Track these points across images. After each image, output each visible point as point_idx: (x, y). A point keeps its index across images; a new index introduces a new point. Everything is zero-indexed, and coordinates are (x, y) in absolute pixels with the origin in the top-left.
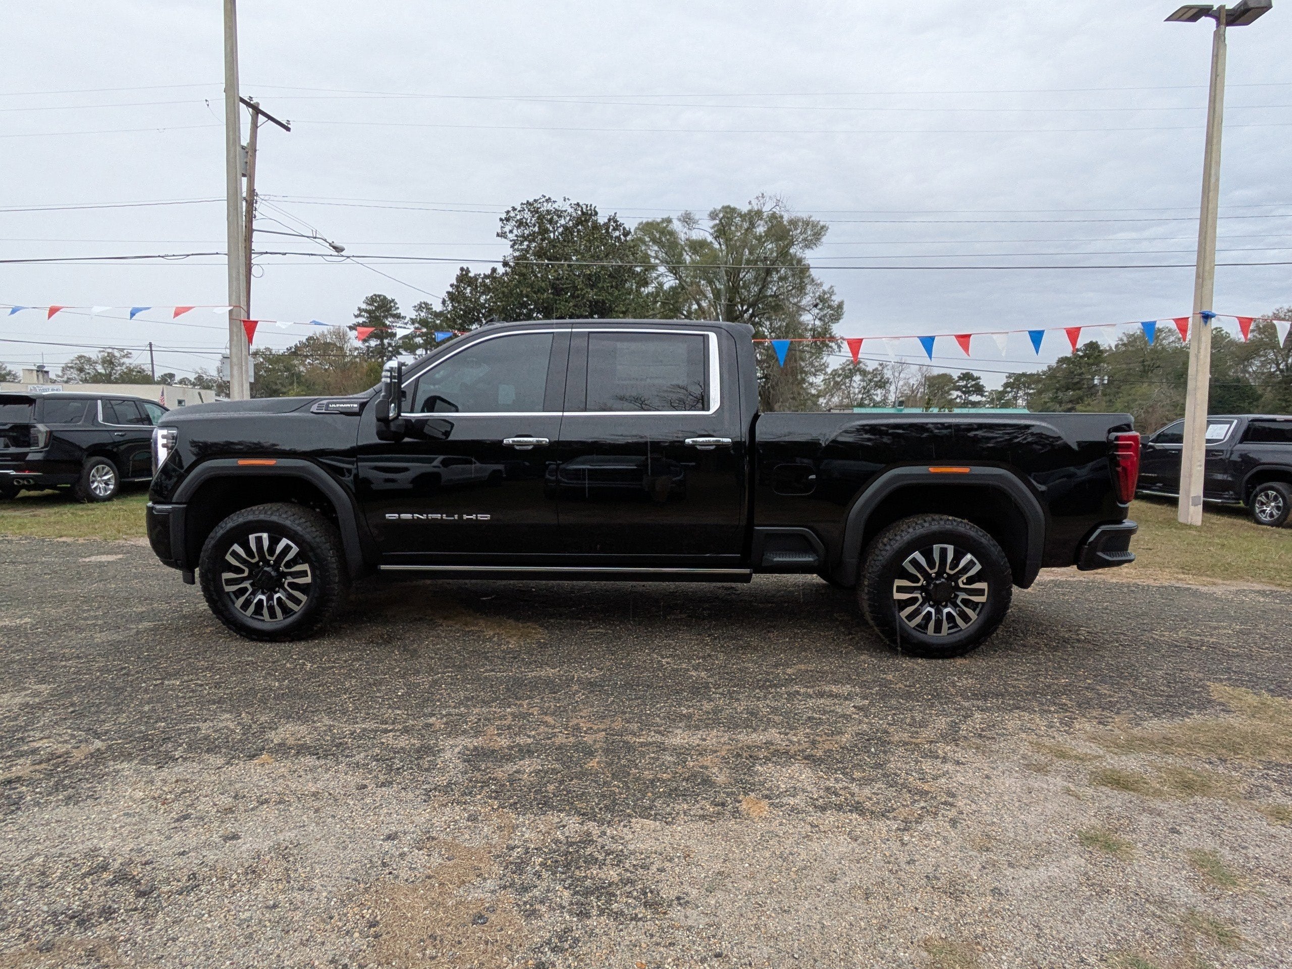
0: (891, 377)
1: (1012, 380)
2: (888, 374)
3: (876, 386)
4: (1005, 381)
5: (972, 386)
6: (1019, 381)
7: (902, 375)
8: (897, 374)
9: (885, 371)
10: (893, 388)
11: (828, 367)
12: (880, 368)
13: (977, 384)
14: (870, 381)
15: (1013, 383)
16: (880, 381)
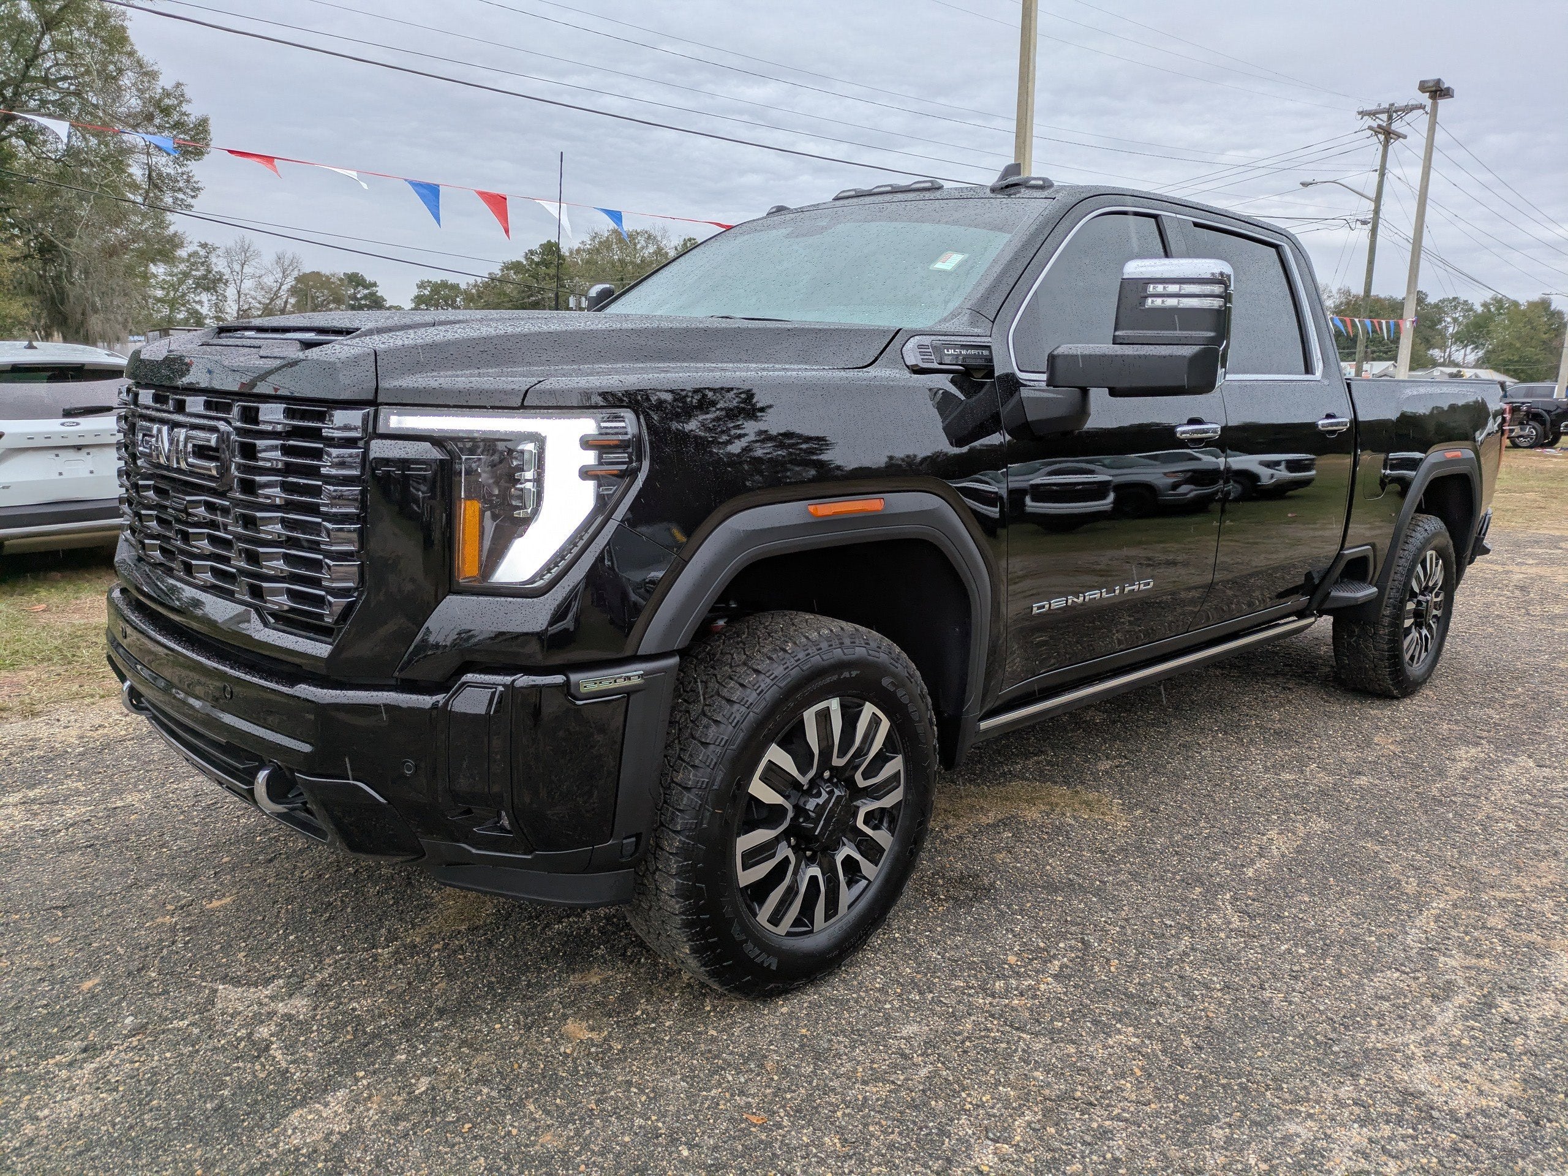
0: (226, 271)
1: (427, 292)
2: (219, 265)
3: (198, 285)
4: (415, 292)
5: (365, 297)
6: (438, 293)
7: (246, 269)
8: (237, 267)
9: (213, 259)
10: (231, 292)
11: (181, 245)
12: (202, 252)
13: (373, 294)
14: (186, 275)
15: (430, 297)
16: (205, 277)
